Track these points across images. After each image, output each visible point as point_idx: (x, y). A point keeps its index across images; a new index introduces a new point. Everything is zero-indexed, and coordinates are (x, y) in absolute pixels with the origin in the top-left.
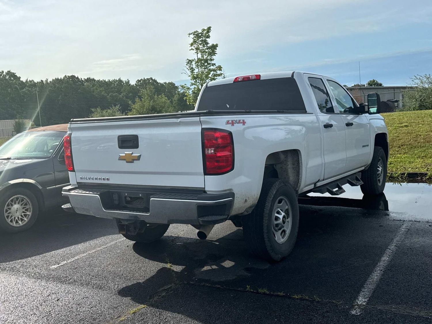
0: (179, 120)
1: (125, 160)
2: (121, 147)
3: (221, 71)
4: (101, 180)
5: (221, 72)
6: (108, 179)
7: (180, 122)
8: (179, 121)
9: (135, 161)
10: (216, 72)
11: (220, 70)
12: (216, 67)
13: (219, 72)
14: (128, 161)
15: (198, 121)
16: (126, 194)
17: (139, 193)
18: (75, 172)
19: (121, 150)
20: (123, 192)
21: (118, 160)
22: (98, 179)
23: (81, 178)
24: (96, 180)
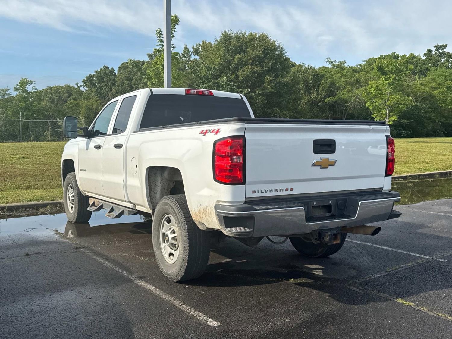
1: (320, 166)
2: (316, 151)
6: (292, 189)
8: (371, 128)
9: (329, 167)
14: (322, 166)
16: (315, 204)
17: (329, 200)
18: (244, 185)
19: (317, 154)
20: (311, 201)
21: (312, 166)
22: (278, 191)
23: (254, 192)
24: (276, 191)
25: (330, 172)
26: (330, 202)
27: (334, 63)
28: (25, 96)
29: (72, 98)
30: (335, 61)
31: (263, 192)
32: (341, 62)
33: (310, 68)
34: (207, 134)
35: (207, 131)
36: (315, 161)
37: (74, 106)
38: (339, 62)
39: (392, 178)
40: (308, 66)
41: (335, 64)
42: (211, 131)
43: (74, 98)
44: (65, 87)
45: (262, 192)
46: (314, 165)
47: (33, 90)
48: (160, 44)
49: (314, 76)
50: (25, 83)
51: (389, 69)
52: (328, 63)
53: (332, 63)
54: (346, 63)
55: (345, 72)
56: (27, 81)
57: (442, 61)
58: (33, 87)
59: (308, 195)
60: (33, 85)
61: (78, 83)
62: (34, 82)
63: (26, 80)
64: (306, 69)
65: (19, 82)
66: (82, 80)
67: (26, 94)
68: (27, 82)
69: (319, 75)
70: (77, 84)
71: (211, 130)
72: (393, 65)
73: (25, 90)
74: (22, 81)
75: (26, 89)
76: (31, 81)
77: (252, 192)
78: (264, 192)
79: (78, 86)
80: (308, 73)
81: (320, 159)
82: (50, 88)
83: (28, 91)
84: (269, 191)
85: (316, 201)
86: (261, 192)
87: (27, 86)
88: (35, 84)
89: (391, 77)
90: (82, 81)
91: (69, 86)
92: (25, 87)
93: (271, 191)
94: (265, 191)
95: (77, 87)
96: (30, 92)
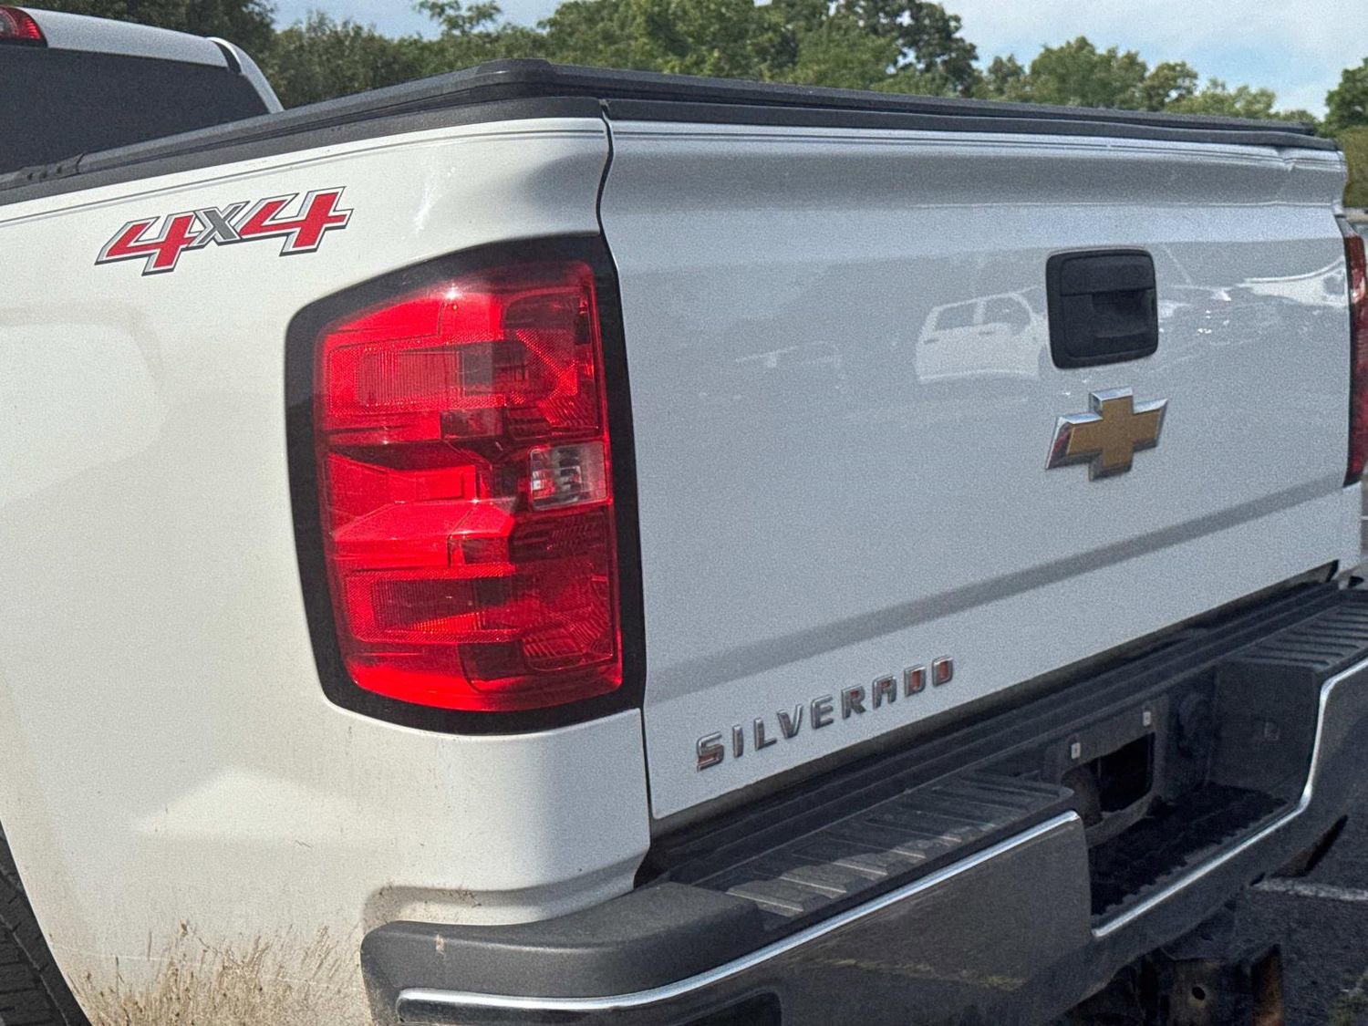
6: (945, 673)
9: (1134, 460)
16: (1075, 751)
17: (1138, 707)
19: (1070, 374)
20: (1056, 740)
21: (1048, 469)
22: (864, 704)
23: (710, 756)
24: (853, 713)
26: (1147, 718)
27: (450, 12)
30: (455, 5)
31: (774, 742)
32: (478, 8)
33: (352, 34)
34: (185, 259)
35: (181, 224)
36: (1062, 428)
38: (470, 9)
40: (345, 24)
41: (457, 17)
42: (239, 222)
45: (768, 738)
49: (376, 69)
51: (691, 28)
52: (427, 12)
53: (443, 10)
54: (497, 10)
55: (503, 49)
57: (832, 11)
64: (337, 40)
69: (394, 62)
71: (236, 209)
72: (704, 10)
77: (696, 760)
80: (349, 56)
84: (806, 722)
85: (1077, 730)
86: (762, 744)
89: (703, 61)
93: (823, 719)
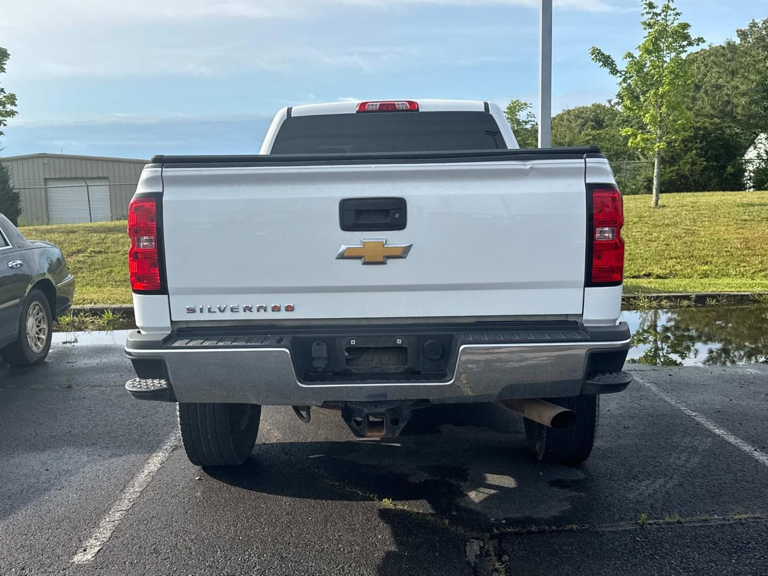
0: (529, 164)
1: (359, 258)
3: (16, 105)
4: (265, 311)
5: (13, 108)
6: (289, 309)
7: (532, 168)
8: (528, 167)
9: (389, 261)
10: (4, 107)
11: (13, 104)
12: (4, 97)
13: (9, 107)
14: (367, 260)
15: (580, 168)
16: (353, 342)
17: (395, 337)
18: (167, 296)
19: (350, 233)
20: (343, 337)
21: (336, 259)
22: (253, 310)
23: (191, 311)
24: (247, 311)
25: (393, 272)
26: (399, 341)
28: (516, 128)
29: (591, 126)
31: (215, 312)
36: (343, 247)
37: (591, 139)
39: (624, 289)
43: (593, 125)
44: (592, 108)
45: (212, 311)
46: (342, 256)
47: (528, 118)
48: (647, 13)
50: (515, 108)
56: (520, 104)
58: (529, 114)
59: (354, 323)
60: (529, 109)
61: (611, 100)
62: (530, 104)
63: (517, 103)
65: (508, 108)
66: (617, 94)
67: (517, 126)
68: (519, 106)
70: (610, 102)
73: (516, 119)
74: (512, 105)
75: (517, 117)
76: (526, 104)
77: (186, 311)
78: (217, 311)
79: (611, 105)
81: (359, 243)
82: (569, 112)
83: (521, 121)
84: (228, 310)
85: (355, 336)
86: (210, 312)
87: (518, 112)
88: (531, 107)
90: (616, 96)
91: (599, 106)
92: (516, 115)
93: (234, 310)
94: (219, 309)
95: (608, 105)
96: (523, 121)
